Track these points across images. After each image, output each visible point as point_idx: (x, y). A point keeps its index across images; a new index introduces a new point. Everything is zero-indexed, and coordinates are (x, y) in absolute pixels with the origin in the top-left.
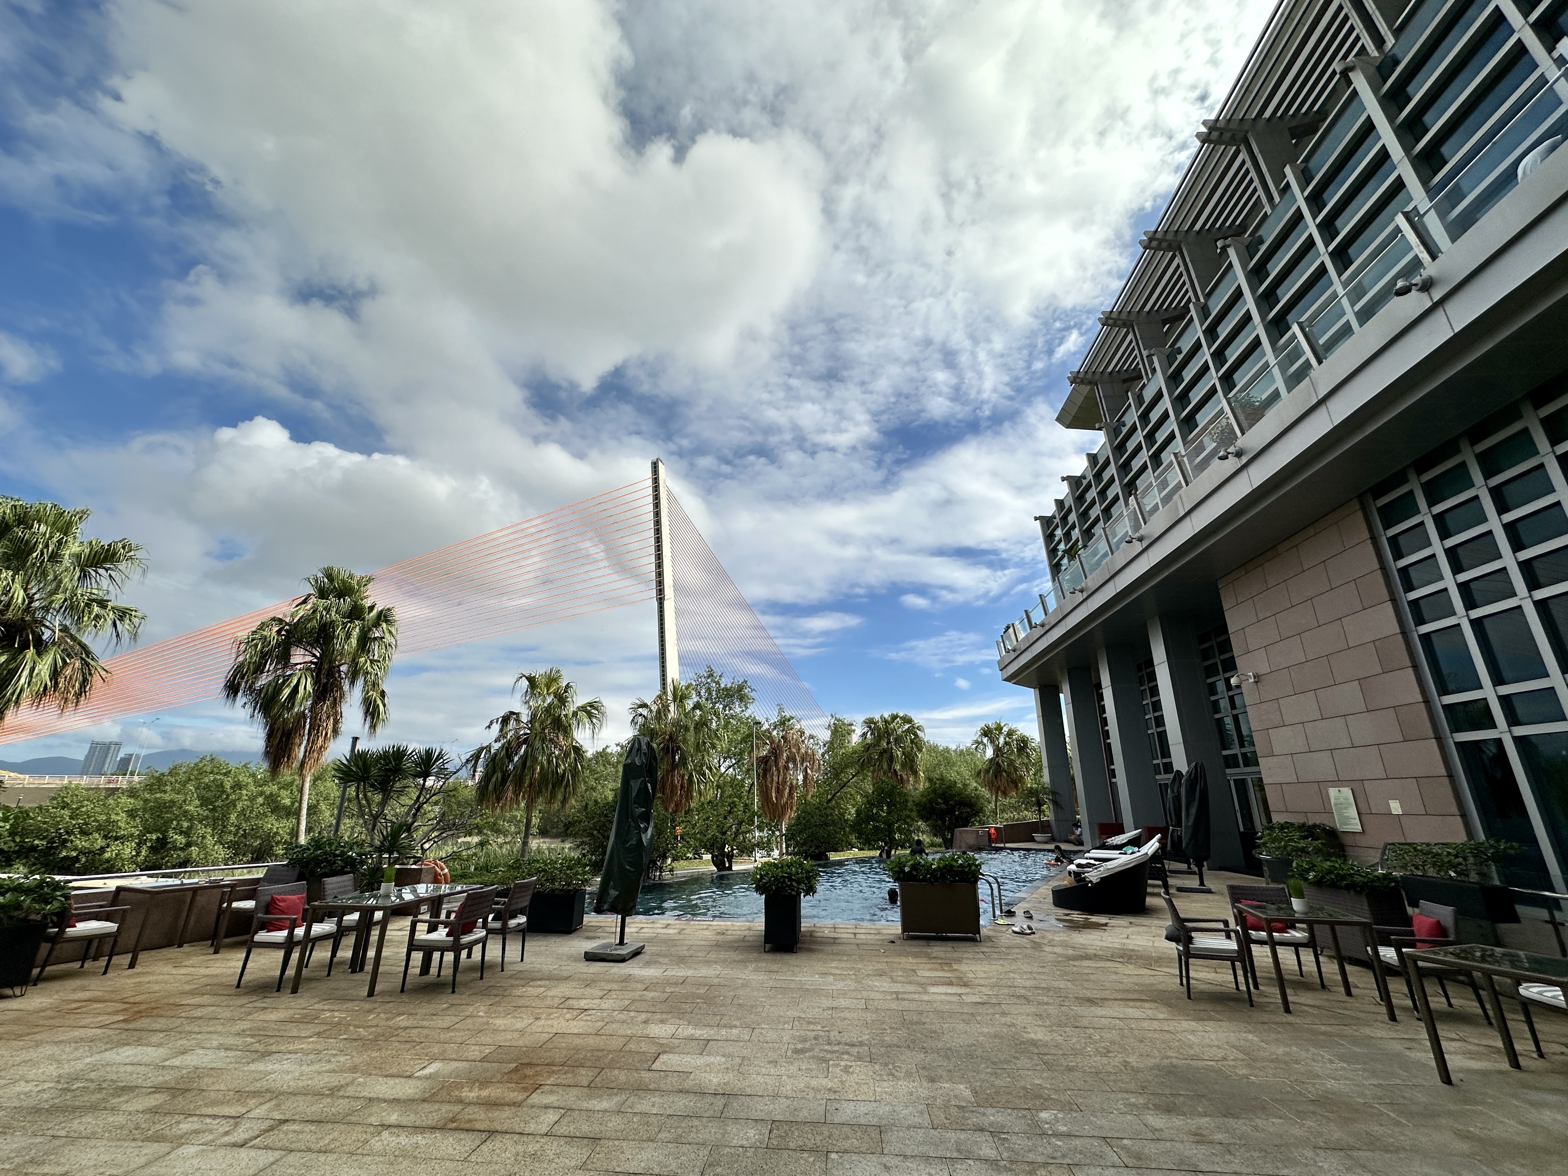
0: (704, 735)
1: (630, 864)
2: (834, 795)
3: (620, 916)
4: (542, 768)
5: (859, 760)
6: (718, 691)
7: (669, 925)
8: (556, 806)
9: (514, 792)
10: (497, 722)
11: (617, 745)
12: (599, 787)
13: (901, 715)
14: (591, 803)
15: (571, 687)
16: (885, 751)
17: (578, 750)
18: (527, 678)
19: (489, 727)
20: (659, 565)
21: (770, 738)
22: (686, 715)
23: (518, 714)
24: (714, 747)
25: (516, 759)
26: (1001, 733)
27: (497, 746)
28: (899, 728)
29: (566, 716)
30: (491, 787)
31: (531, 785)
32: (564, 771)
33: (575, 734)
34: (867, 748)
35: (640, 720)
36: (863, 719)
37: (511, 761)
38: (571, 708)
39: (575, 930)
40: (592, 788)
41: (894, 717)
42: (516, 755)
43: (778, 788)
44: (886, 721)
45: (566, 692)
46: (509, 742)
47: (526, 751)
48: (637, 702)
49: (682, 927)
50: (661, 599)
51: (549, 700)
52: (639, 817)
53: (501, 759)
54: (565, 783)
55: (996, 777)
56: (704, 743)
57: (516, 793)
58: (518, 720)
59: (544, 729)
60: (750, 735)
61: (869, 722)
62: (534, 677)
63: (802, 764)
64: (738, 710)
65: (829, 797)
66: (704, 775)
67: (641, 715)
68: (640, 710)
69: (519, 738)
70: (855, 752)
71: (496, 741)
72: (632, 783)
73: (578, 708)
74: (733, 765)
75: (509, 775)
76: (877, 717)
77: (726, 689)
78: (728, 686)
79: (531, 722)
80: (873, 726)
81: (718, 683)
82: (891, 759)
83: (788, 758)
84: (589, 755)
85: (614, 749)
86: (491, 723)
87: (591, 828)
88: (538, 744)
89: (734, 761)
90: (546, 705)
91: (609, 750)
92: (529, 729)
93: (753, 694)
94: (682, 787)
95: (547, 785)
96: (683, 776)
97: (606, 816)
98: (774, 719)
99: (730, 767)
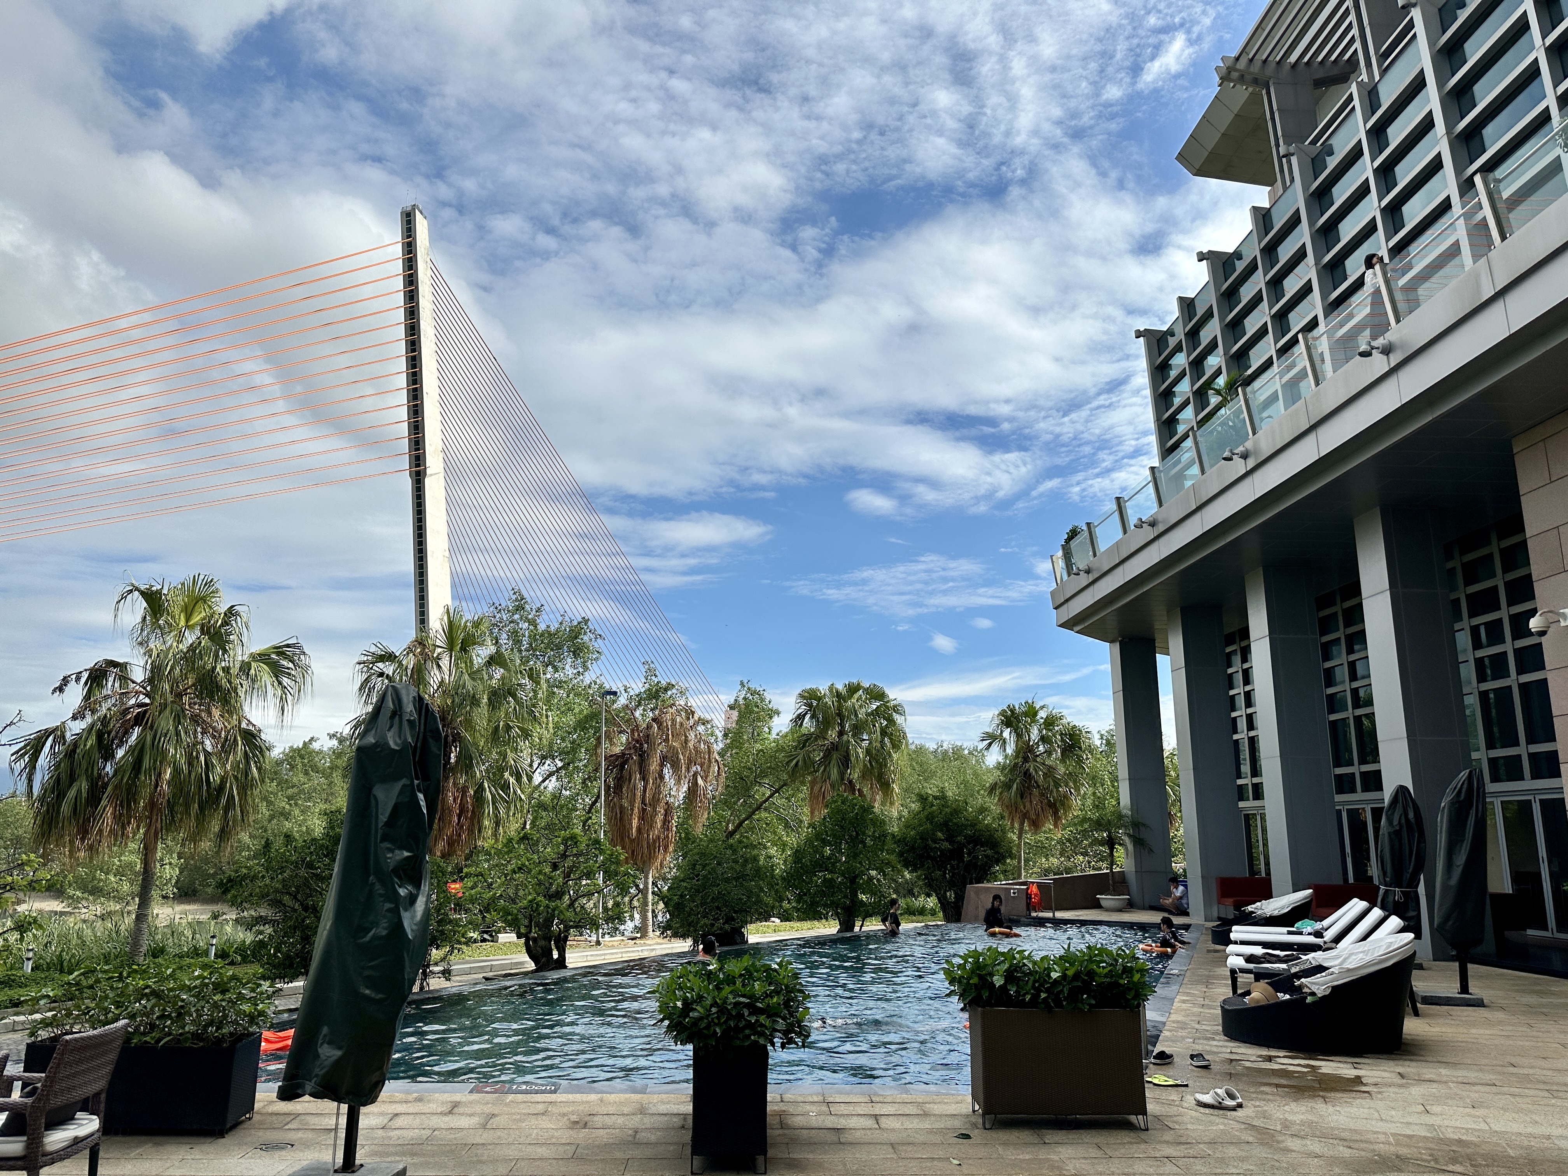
0: (507, 714)
1: (372, 983)
2: (740, 824)
3: (344, 1108)
4: (177, 771)
5: (788, 763)
6: (533, 637)
7: (456, 1105)
8: (206, 845)
9: (118, 818)
10: (78, 679)
11: (332, 736)
12: (297, 812)
13: (866, 684)
14: (278, 843)
15: (237, 614)
16: (834, 747)
17: (251, 737)
18: (142, 593)
19: (61, 689)
20: (416, 410)
21: (631, 721)
22: (474, 675)
23: (122, 667)
24: (526, 734)
25: (120, 753)
26: (1034, 721)
27: (77, 727)
28: (861, 706)
29: (226, 670)
30: (65, 808)
31: (152, 805)
32: (223, 780)
33: (246, 708)
34: (805, 741)
35: (380, 684)
36: (799, 691)
37: (108, 755)
38: (239, 654)
39: (236, 1125)
40: (282, 814)
41: (853, 689)
42: (120, 746)
43: (644, 810)
44: (838, 695)
45: (226, 623)
46: (104, 720)
47: (141, 741)
48: (373, 649)
49: (488, 1109)
50: (418, 473)
51: (190, 638)
52: (395, 871)
53: (88, 753)
54: (223, 801)
55: (1022, 798)
56: (508, 728)
57: (122, 821)
58: (124, 678)
59: (179, 695)
60: (594, 716)
61: (810, 698)
62: (159, 592)
63: (688, 769)
64: (570, 671)
65: (731, 827)
66: (506, 787)
67: (381, 675)
68: (381, 665)
69: (126, 711)
70: (780, 749)
71: (74, 718)
72: (379, 792)
73: (253, 657)
74: (558, 770)
75: (105, 786)
76: (823, 688)
77: (548, 633)
78: (552, 629)
79: (151, 680)
80: (815, 703)
81: (533, 623)
82: (846, 762)
83: (664, 759)
84: (276, 753)
85: (326, 744)
86: (65, 681)
87: (277, 891)
88: (166, 723)
89: (560, 764)
90: (183, 647)
91: (316, 746)
92: (147, 695)
93: (598, 644)
94: (462, 810)
95: (187, 806)
96: (464, 790)
97: (310, 865)
98: (638, 687)
99: (551, 774)
